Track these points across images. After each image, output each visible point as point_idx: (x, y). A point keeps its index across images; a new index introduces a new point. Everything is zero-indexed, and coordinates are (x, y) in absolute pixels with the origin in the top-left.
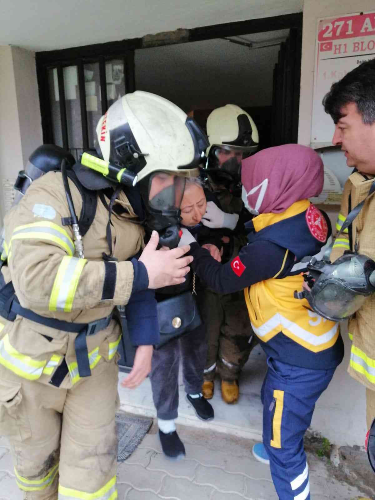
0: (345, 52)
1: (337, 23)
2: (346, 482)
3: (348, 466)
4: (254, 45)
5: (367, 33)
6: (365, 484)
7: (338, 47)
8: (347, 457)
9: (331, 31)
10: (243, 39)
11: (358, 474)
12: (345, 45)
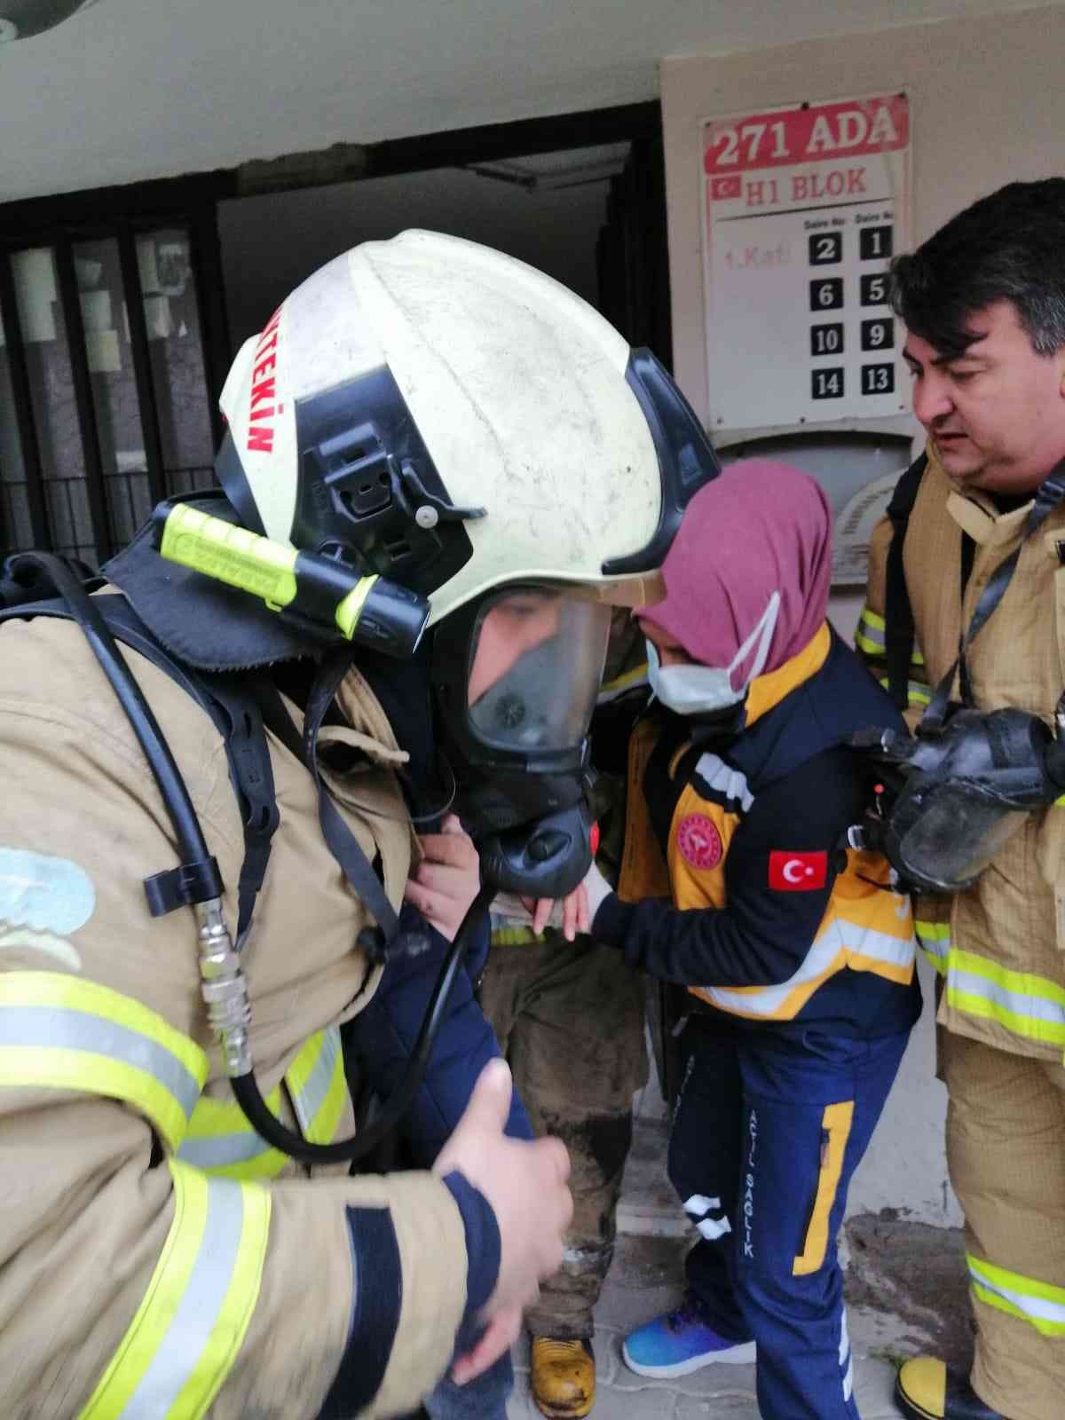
0: (774, 200)
1: (747, 131)
2: (871, 1305)
3: (873, 1266)
4: (540, 181)
5: (822, 155)
6: (916, 1302)
7: (755, 189)
8: (868, 1243)
9: (736, 149)
10: (513, 167)
11: (899, 1280)
12: (773, 183)
